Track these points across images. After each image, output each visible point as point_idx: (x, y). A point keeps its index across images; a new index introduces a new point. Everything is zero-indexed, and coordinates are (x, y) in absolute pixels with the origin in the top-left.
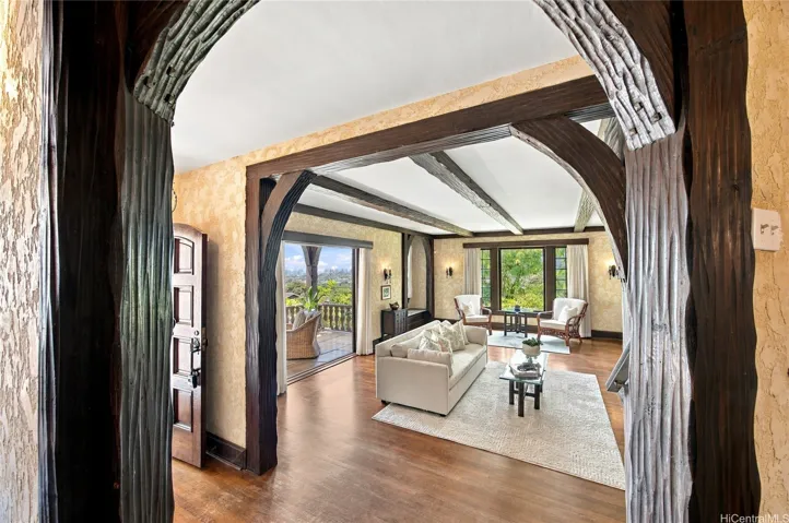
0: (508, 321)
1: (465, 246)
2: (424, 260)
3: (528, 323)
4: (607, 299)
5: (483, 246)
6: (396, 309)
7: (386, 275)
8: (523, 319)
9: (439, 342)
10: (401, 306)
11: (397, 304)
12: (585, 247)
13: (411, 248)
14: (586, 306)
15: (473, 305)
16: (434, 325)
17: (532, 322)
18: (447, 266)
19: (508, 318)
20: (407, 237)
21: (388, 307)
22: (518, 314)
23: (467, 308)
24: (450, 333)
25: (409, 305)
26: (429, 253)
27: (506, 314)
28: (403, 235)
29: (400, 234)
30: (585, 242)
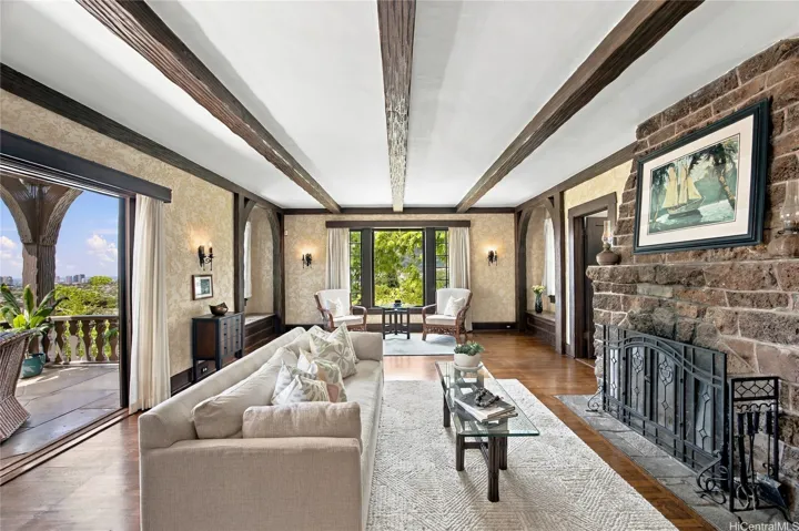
0: (387, 321)
1: (329, 225)
2: (270, 244)
3: (411, 322)
4: (485, 287)
5: (352, 226)
6: (222, 314)
7: (201, 256)
8: (405, 317)
9: (320, 376)
10: (231, 309)
11: (224, 305)
12: (466, 230)
13: (248, 225)
14: (471, 296)
15: (340, 303)
16: (295, 336)
17: (416, 319)
18: (304, 251)
19: (387, 317)
20: (244, 203)
21: (207, 312)
22: (397, 310)
23: (334, 308)
24: (330, 349)
25: (247, 309)
26: (277, 232)
27: (383, 311)
28: (236, 196)
29: (230, 196)
30: (467, 224)
